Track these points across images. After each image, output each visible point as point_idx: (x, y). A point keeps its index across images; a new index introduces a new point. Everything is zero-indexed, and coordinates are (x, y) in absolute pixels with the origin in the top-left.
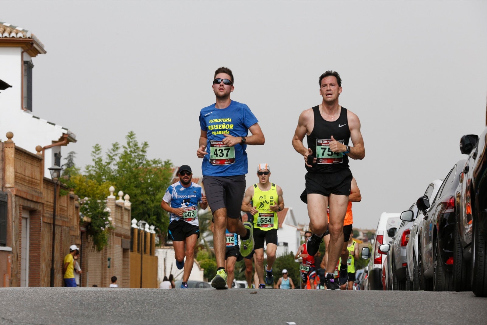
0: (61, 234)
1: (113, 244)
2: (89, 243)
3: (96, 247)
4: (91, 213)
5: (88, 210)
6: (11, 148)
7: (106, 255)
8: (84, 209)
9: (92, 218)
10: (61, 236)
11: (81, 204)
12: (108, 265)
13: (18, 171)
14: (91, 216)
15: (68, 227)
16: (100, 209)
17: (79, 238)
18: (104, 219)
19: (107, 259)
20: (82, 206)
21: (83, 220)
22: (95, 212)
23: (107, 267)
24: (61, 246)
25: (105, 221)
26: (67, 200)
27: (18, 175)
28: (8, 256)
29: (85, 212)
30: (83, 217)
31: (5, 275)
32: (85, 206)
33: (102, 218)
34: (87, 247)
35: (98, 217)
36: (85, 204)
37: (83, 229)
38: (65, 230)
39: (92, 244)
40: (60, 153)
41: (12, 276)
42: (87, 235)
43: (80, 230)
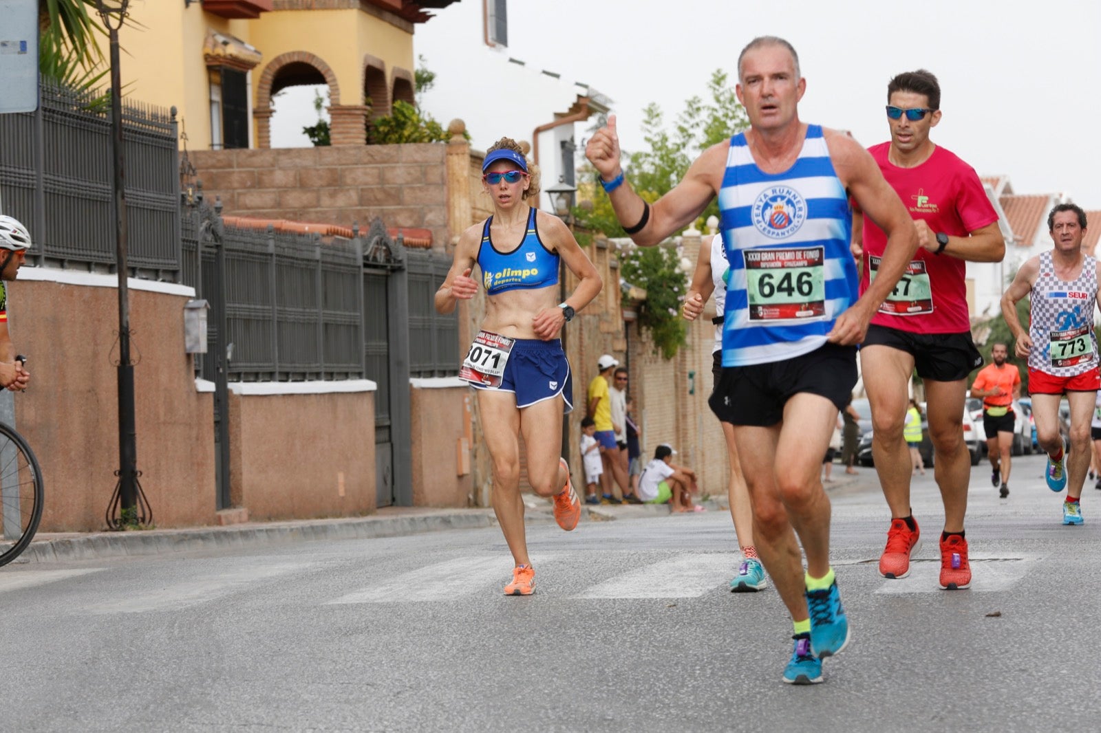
0: (581, 334)
1: (700, 338)
2: (643, 344)
3: (660, 352)
4: (646, 279)
5: (640, 272)
6: (461, 156)
7: (685, 365)
8: (629, 269)
9: (649, 288)
10: (581, 338)
11: (622, 259)
12: (689, 388)
13: (479, 205)
14: (646, 285)
15: (595, 315)
16: (665, 269)
17: (622, 336)
18: (676, 289)
19: (687, 375)
20: (625, 262)
21: (629, 297)
22: (654, 277)
23: (688, 393)
24: (581, 359)
25: (678, 294)
26: (592, 254)
27: (479, 213)
28: (464, 398)
29: (632, 277)
30: (629, 288)
31: (459, 440)
32: (633, 262)
33: (672, 288)
34: (640, 354)
35: (661, 286)
36: (632, 258)
37: (630, 315)
38: (589, 322)
39: (651, 345)
40: (572, 140)
41: (475, 442)
42: (639, 328)
43: (623, 317)
